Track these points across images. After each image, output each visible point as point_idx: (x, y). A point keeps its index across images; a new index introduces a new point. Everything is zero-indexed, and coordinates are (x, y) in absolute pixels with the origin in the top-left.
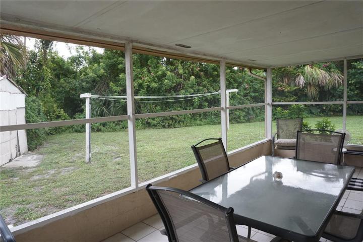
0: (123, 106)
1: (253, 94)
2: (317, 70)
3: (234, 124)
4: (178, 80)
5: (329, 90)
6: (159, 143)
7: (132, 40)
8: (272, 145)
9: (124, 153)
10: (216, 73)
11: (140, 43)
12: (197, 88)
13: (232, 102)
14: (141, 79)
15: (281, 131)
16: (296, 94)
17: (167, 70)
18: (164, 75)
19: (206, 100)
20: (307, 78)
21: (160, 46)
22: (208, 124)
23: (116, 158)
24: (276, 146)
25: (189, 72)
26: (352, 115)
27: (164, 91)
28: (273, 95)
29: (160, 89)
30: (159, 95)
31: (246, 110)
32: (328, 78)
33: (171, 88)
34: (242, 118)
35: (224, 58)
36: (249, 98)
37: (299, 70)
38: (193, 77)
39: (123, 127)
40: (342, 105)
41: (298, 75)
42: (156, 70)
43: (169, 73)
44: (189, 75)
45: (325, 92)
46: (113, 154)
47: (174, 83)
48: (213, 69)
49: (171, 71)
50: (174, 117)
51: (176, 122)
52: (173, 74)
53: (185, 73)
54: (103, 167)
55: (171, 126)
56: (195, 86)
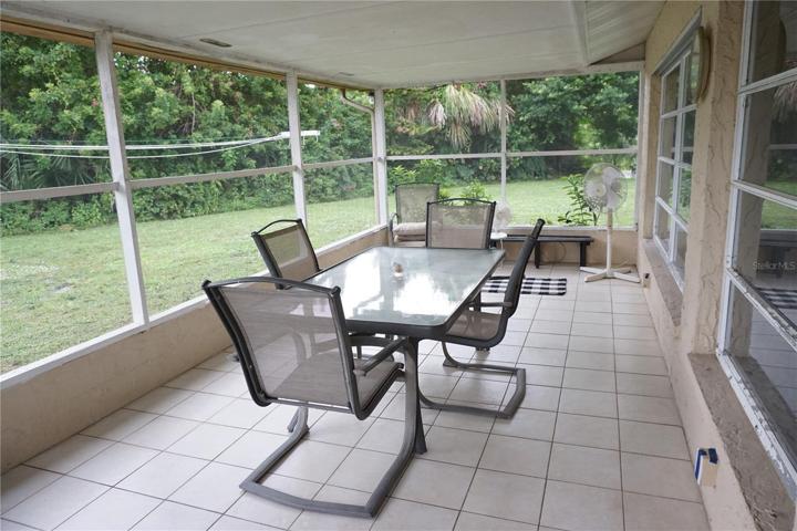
0: (45, 170)
1: (349, 142)
2: (467, 95)
3: (314, 205)
4: (185, 109)
5: (487, 134)
6: (155, 250)
7: (111, 27)
8: (389, 234)
9: (77, 277)
10: (269, 94)
11: (127, 32)
12: (228, 126)
13: (307, 158)
14: (90, 104)
15: (403, 209)
16: (431, 142)
17: (157, 83)
18: (149, 96)
19: (252, 154)
20: (450, 108)
21: (169, 42)
22: (259, 206)
23: (59, 288)
24: (396, 237)
25: (209, 89)
26: (526, 180)
27: (153, 133)
28: (389, 143)
29: (140, 129)
30: (141, 144)
31: (337, 175)
32: (485, 109)
33: (169, 127)
34: (329, 191)
35: (294, 69)
36: (342, 148)
37: (436, 93)
38: (218, 103)
39: (53, 223)
40: (498, 160)
41: (434, 103)
42: (126, 82)
43: (160, 92)
44: (209, 99)
45: (481, 138)
46: (47, 282)
47: (174, 115)
48: (262, 85)
49: (166, 86)
50: (180, 193)
51: (185, 205)
52: (172, 95)
53: (200, 92)
54: (33, 308)
55: (174, 215)
56: (224, 123)
